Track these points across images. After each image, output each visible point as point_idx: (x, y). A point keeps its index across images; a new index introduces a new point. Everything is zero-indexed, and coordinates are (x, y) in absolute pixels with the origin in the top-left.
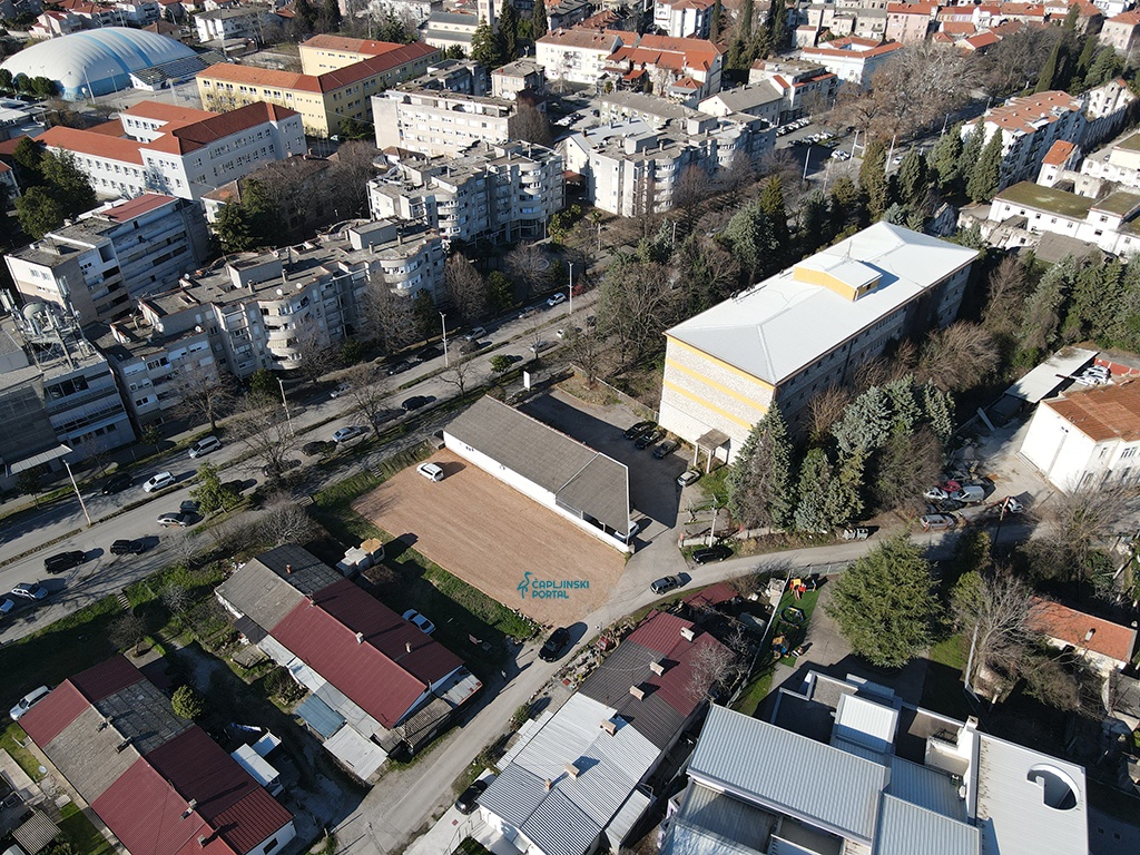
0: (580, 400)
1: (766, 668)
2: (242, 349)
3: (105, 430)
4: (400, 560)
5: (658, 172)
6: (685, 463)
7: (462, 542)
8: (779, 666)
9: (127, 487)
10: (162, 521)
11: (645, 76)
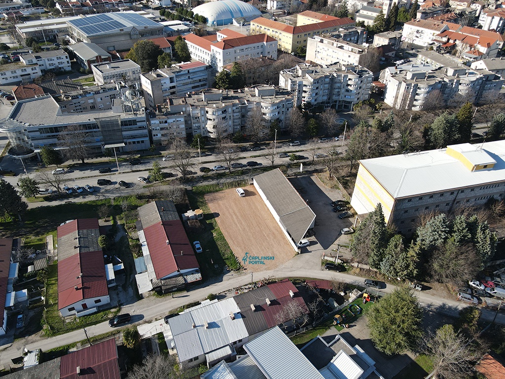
0: (322, 183)
1: (326, 326)
2: (197, 125)
3: (136, 142)
4: (208, 222)
5: (418, 90)
6: (352, 224)
7: (235, 223)
8: (333, 328)
9: (138, 164)
10: (139, 179)
11: (454, 46)
